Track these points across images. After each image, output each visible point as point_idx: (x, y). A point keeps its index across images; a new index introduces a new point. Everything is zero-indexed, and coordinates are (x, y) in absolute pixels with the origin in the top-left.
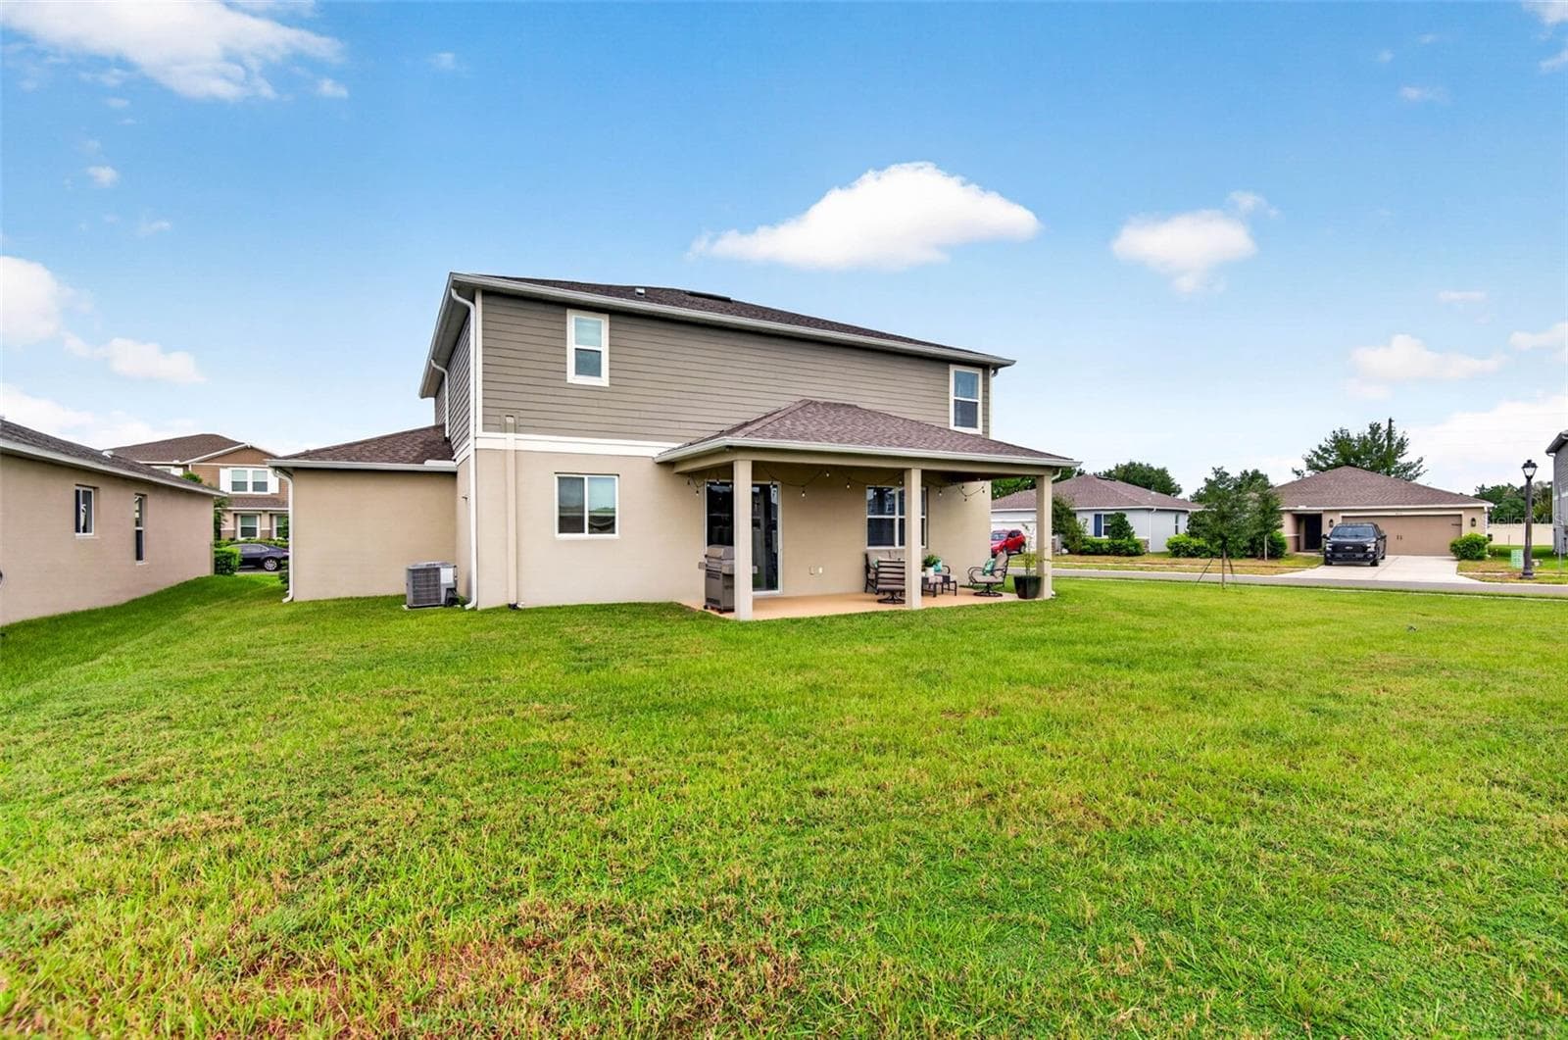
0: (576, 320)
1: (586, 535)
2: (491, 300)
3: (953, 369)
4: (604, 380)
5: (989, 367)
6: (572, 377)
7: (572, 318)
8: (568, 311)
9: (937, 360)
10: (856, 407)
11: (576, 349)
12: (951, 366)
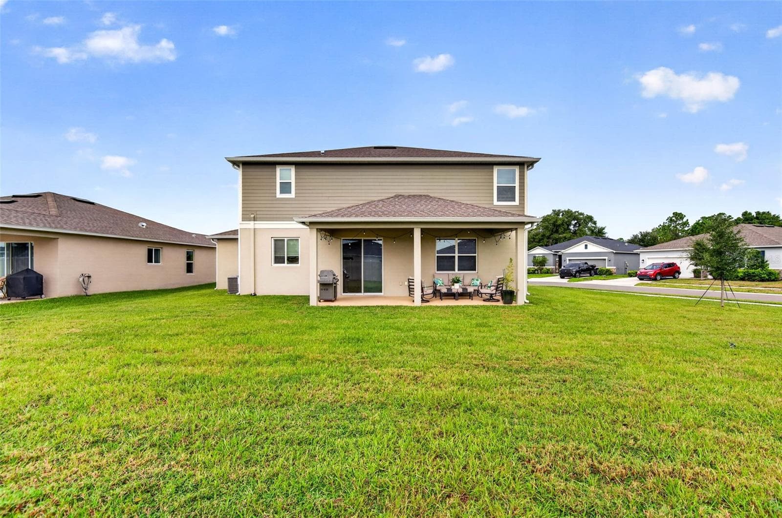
0: (280, 169)
1: (286, 265)
2: (245, 167)
3: (496, 169)
4: (292, 195)
5: (525, 164)
6: (279, 195)
7: (279, 169)
8: (277, 166)
9: (485, 164)
10: (428, 196)
11: (280, 183)
12: (495, 167)
